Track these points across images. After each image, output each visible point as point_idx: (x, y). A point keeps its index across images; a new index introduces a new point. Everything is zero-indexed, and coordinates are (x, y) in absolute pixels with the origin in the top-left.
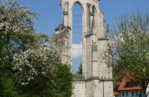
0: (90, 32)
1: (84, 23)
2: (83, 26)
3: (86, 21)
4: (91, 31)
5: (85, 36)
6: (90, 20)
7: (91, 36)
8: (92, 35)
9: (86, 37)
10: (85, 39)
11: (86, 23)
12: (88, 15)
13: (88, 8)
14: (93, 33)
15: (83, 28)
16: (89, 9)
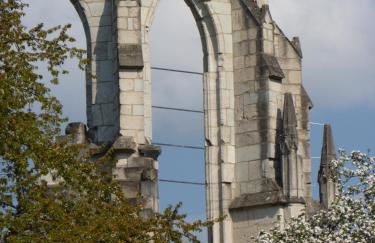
0: (265, 181)
1: (220, 124)
2: (214, 141)
3: (231, 112)
4: (272, 175)
5: (226, 204)
6: (263, 107)
7: (281, 211)
8: (285, 205)
9: (231, 210)
10: (228, 223)
11: (232, 123)
12: (252, 74)
13: (247, 27)
14: (293, 193)
15: (214, 151)
16: (253, 33)
